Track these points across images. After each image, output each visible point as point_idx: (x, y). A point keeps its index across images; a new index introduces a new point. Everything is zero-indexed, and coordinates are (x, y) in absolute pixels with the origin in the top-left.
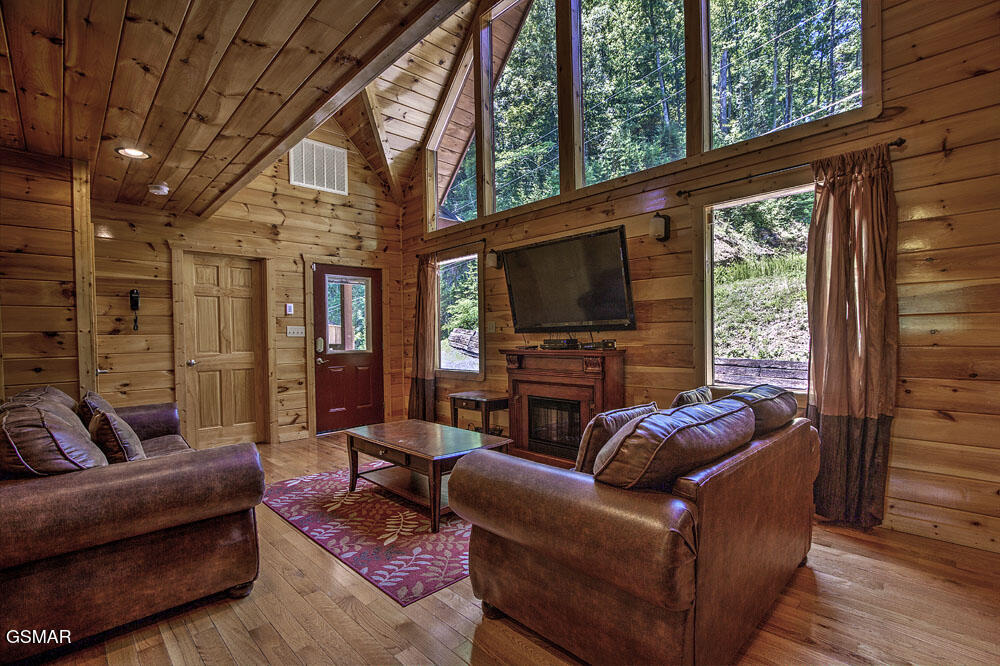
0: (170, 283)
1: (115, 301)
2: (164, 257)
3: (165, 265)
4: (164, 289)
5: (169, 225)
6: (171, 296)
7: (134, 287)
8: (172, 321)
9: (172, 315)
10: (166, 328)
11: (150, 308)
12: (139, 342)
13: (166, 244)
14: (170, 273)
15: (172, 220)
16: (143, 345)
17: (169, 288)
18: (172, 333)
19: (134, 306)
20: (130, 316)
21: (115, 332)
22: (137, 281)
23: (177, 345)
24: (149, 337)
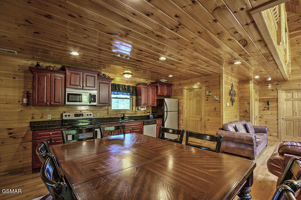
0: (277, 98)
1: (264, 103)
2: (276, 92)
3: (276, 94)
4: (276, 100)
5: (277, 84)
6: (277, 101)
7: (268, 100)
8: (278, 107)
9: (278, 106)
10: (276, 110)
11: (272, 105)
12: (269, 112)
13: (276, 89)
14: (277, 96)
15: (278, 83)
16: (270, 113)
17: (277, 100)
18: (278, 111)
19: (268, 104)
20: (267, 106)
21: (264, 110)
22: (269, 99)
23: (279, 113)
24: (271, 111)
